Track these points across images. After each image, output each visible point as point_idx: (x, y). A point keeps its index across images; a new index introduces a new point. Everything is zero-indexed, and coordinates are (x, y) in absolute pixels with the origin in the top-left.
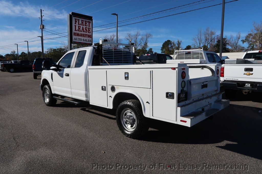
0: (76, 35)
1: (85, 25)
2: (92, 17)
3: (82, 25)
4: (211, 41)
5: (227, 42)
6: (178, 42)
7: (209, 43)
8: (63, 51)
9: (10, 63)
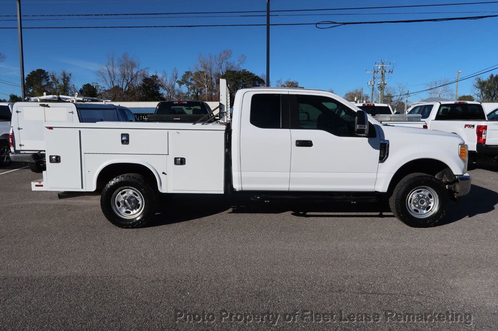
4: (133, 78)
5: (160, 83)
6: (64, 75)
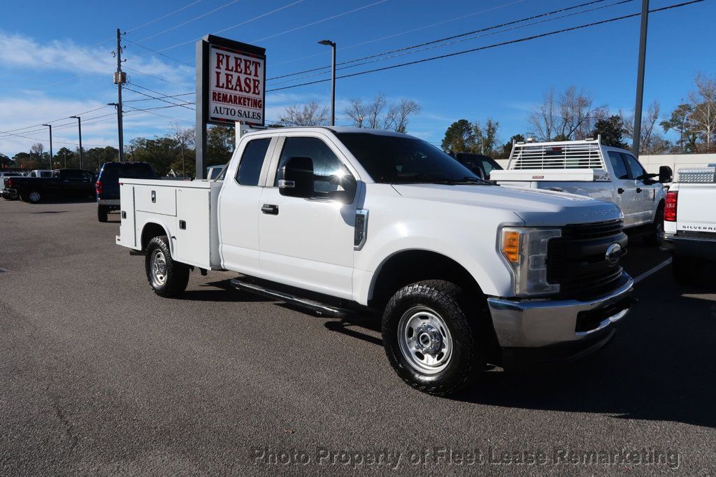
0: (219, 101)
1: (246, 73)
2: (264, 50)
3: (236, 71)
4: (579, 124)
5: (623, 127)
6: (490, 125)
7: (573, 128)
8: (174, 146)
9: (29, 176)
